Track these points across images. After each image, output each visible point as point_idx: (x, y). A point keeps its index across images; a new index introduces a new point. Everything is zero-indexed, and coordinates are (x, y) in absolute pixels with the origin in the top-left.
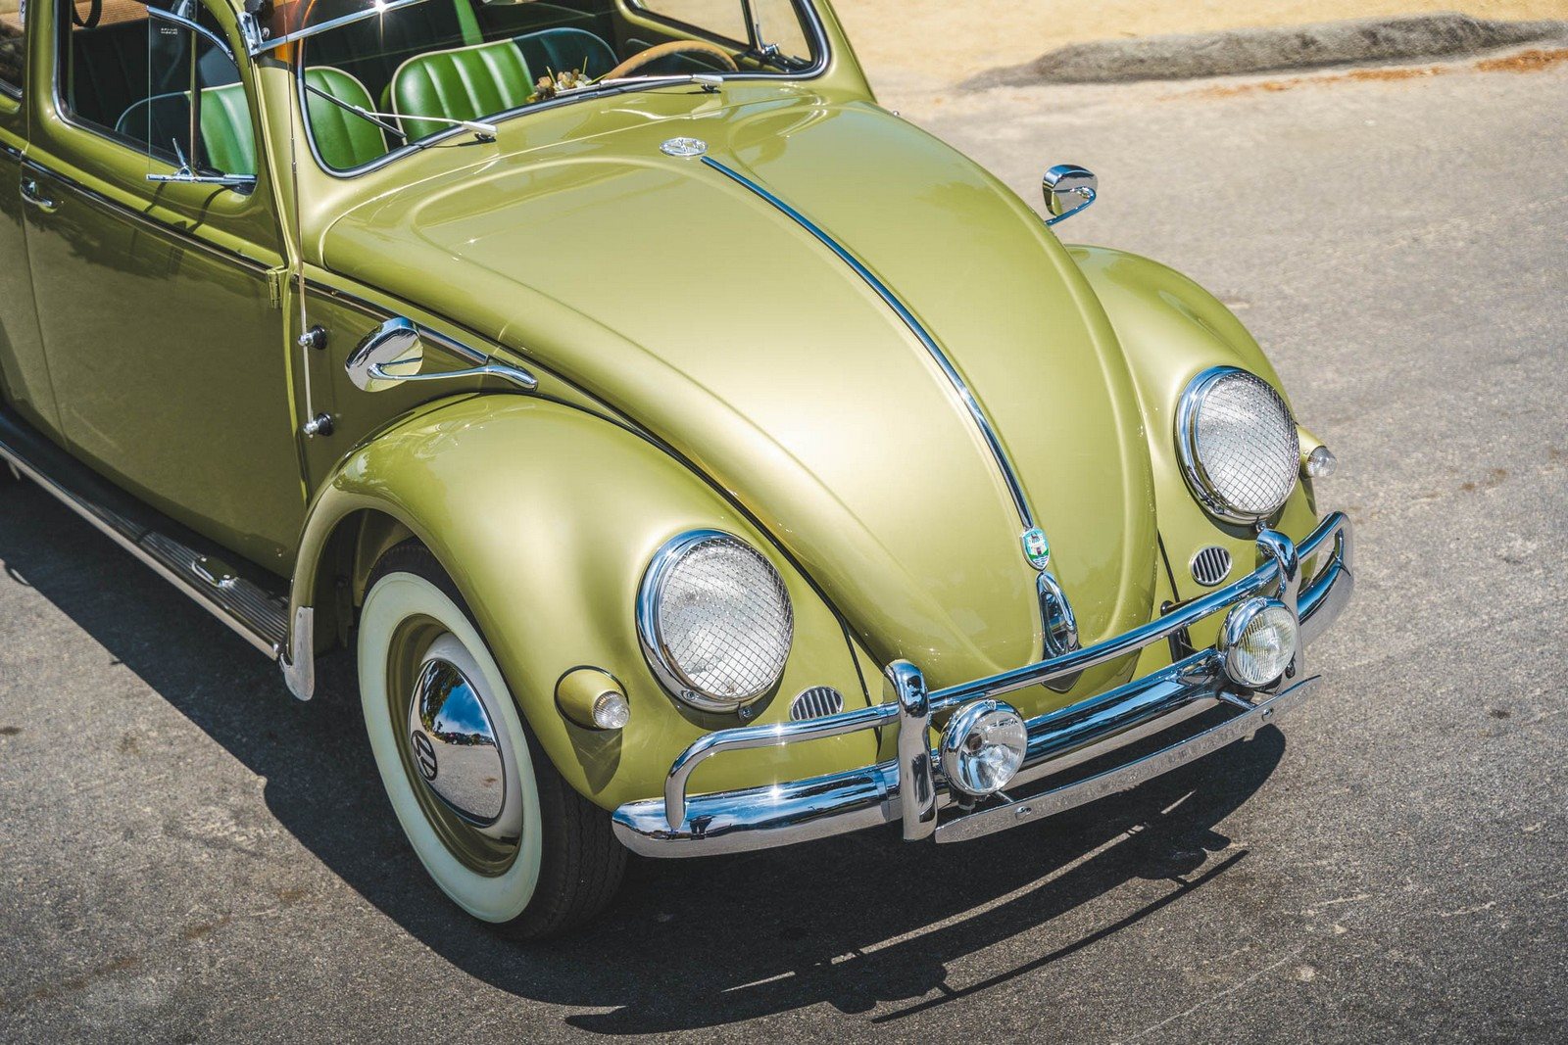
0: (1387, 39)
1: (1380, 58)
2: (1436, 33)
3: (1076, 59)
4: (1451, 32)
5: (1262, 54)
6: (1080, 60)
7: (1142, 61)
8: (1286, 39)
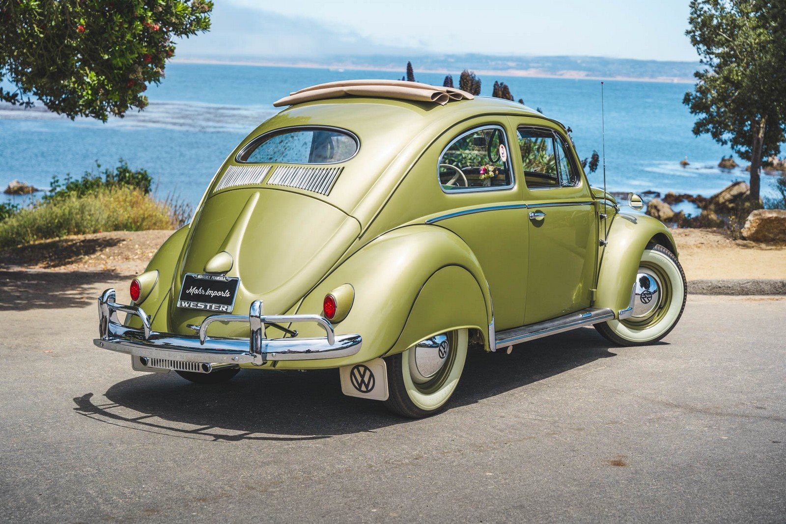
3: (693, 285)
5: (767, 288)
6: (696, 286)
7: (720, 287)
8: (777, 283)
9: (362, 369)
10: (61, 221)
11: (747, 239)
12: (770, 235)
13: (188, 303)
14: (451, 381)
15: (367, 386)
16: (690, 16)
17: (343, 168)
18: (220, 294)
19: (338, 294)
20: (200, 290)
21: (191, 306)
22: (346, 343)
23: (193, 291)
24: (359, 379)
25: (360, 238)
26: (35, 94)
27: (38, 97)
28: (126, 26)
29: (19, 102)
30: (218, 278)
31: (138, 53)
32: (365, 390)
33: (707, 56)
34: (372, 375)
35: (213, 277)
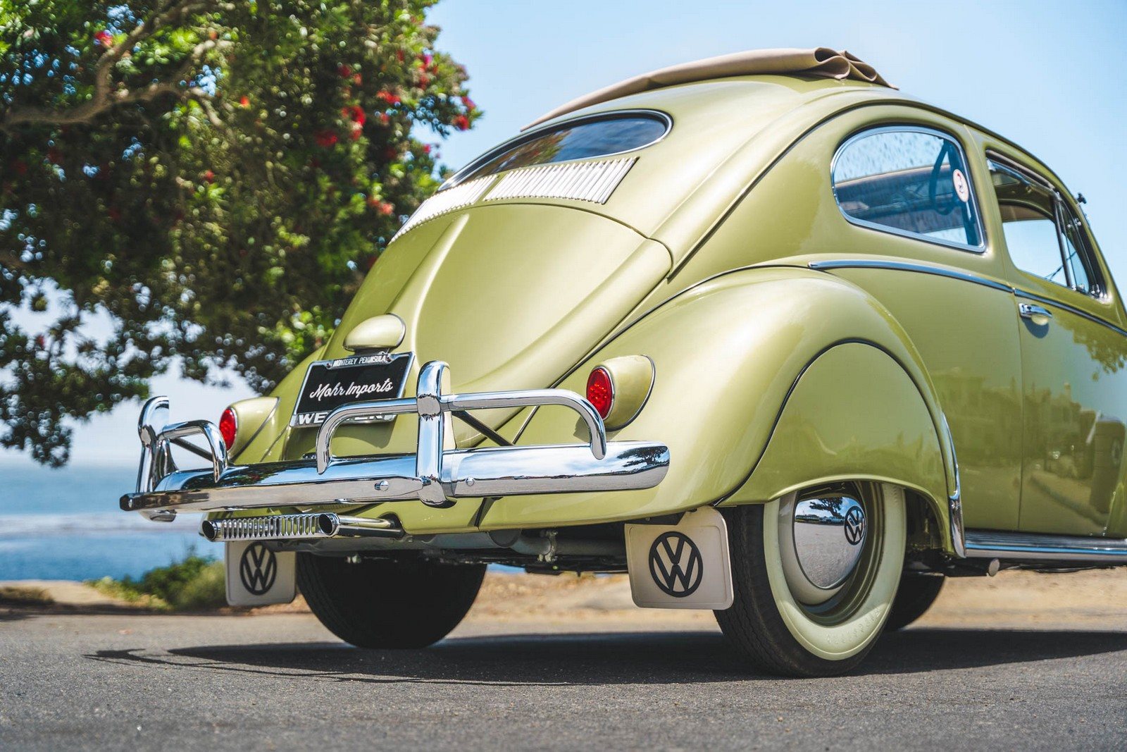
9: (673, 542)
13: (310, 417)
14: (873, 607)
15: (685, 580)
17: (637, 159)
18: (373, 390)
19: (619, 367)
20: (336, 388)
21: (316, 421)
22: (632, 463)
23: (324, 391)
24: (669, 566)
25: (670, 279)
28: (338, 193)
30: (372, 358)
32: (682, 589)
34: (695, 554)
35: (362, 359)
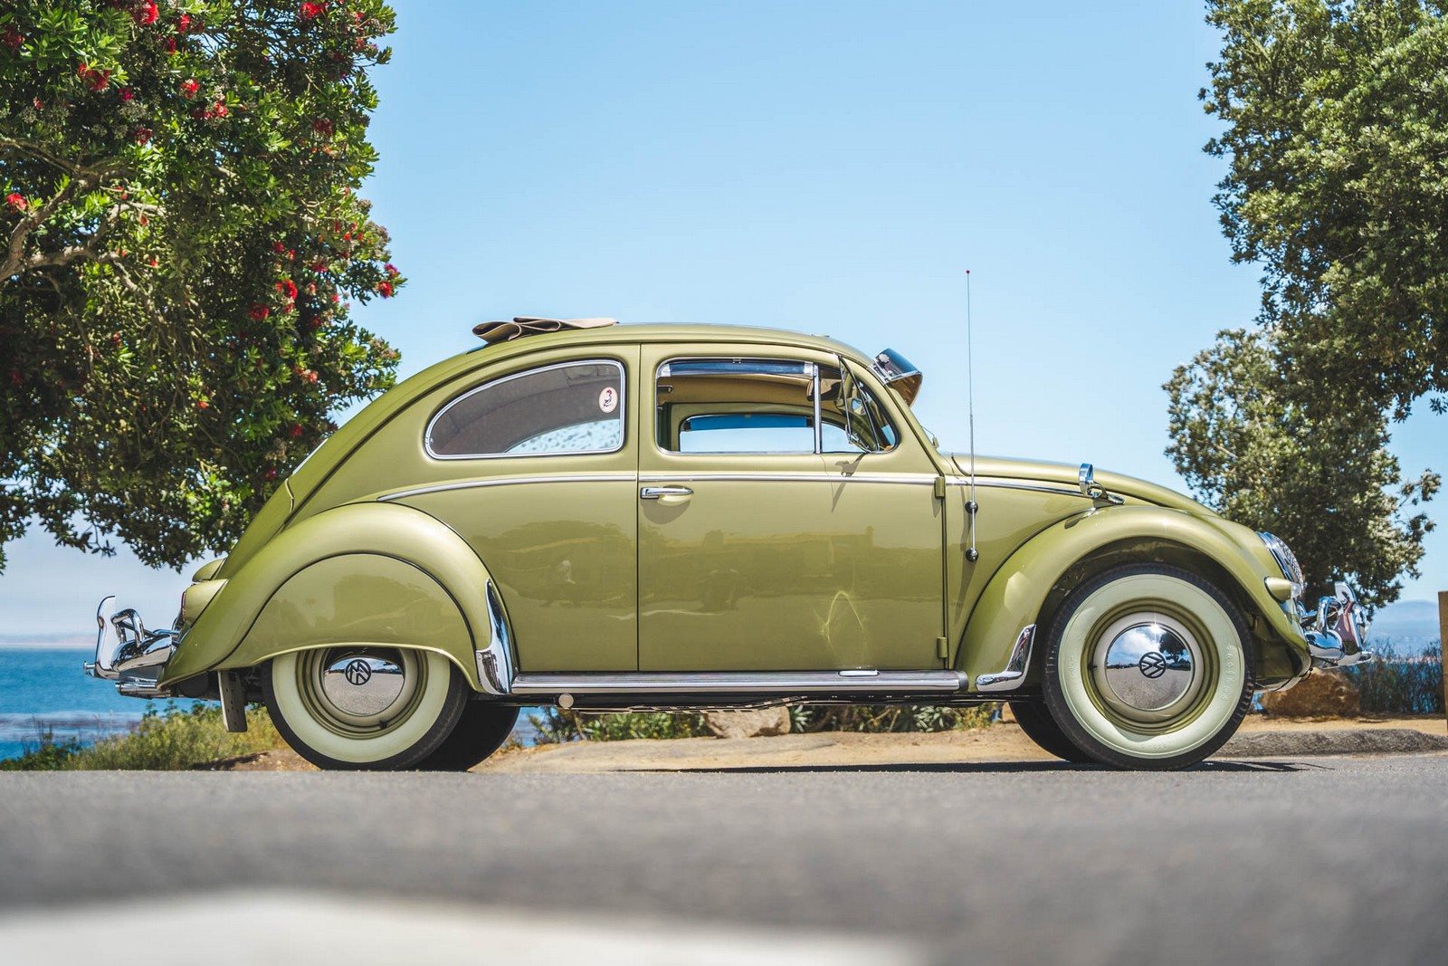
0: (1370, 740)
1: (1368, 751)
2: (1401, 738)
4: (1410, 737)
5: (1292, 744)
10: (158, 755)
11: (1269, 712)
12: (1307, 705)
16: (1170, 424)
26: (120, 534)
27: (123, 539)
28: (265, 366)
29: (91, 548)
31: (282, 419)
33: (1205, 491)
